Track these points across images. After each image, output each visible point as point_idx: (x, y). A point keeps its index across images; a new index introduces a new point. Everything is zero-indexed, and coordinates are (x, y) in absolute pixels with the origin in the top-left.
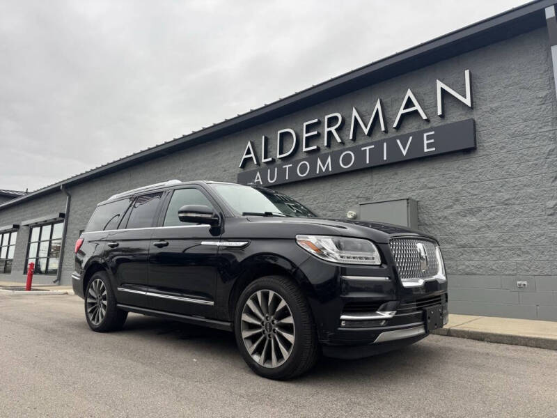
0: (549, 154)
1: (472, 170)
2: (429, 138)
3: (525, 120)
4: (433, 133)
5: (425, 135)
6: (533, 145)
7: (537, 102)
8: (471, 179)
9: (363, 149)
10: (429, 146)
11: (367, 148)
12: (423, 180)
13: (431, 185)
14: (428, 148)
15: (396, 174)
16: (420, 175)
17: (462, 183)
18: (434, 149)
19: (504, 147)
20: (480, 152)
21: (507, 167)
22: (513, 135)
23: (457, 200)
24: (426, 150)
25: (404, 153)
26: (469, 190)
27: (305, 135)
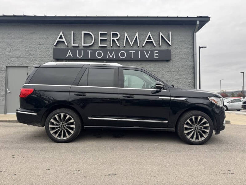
0: (190, 66)
1: (168, 67)
2: (156, 53)
3: (185, 54)
4: (158, 52)
5: (155, 52)
6: (186, 62)
7: (188, 49)
8: (168, 70)
9: (130, 52)
10: (156, 56)
11: (132, 52)
12: (152, 68)
13: (155, 70)
14: (156, 57)
15: (142, 64)
16: (151, 66)
17: (165, 71)
18: (158, 58)
19: (178, 61)
20: (171, 62)
21: (179, 68)
22: (181, 58)
23: (163, 77)
24: (155, 58)
25: (147, 57)
26: (167, 74)
27: (100, 38)
